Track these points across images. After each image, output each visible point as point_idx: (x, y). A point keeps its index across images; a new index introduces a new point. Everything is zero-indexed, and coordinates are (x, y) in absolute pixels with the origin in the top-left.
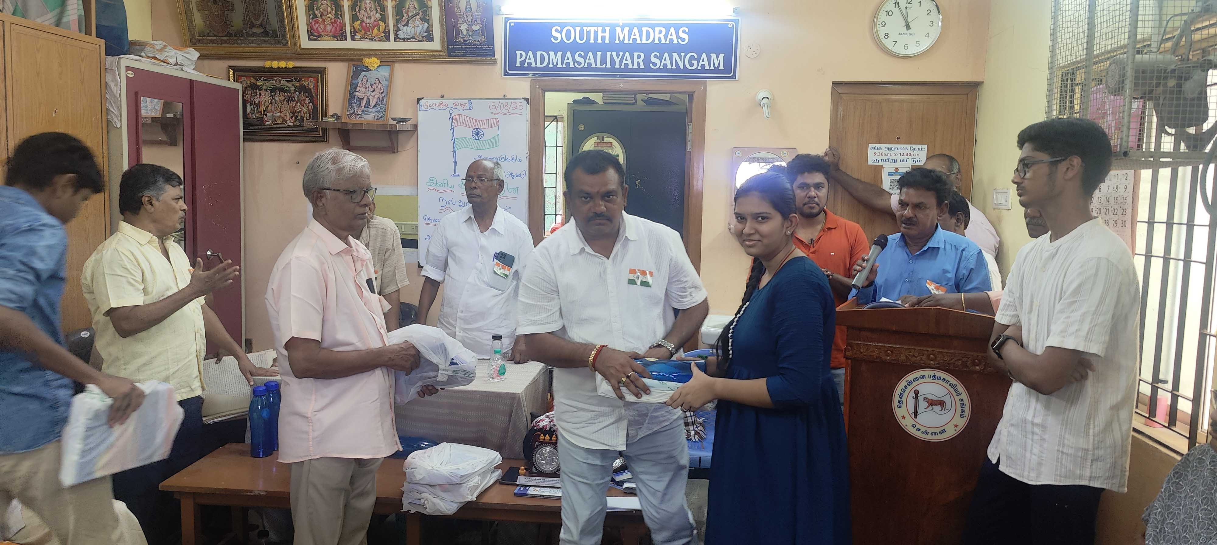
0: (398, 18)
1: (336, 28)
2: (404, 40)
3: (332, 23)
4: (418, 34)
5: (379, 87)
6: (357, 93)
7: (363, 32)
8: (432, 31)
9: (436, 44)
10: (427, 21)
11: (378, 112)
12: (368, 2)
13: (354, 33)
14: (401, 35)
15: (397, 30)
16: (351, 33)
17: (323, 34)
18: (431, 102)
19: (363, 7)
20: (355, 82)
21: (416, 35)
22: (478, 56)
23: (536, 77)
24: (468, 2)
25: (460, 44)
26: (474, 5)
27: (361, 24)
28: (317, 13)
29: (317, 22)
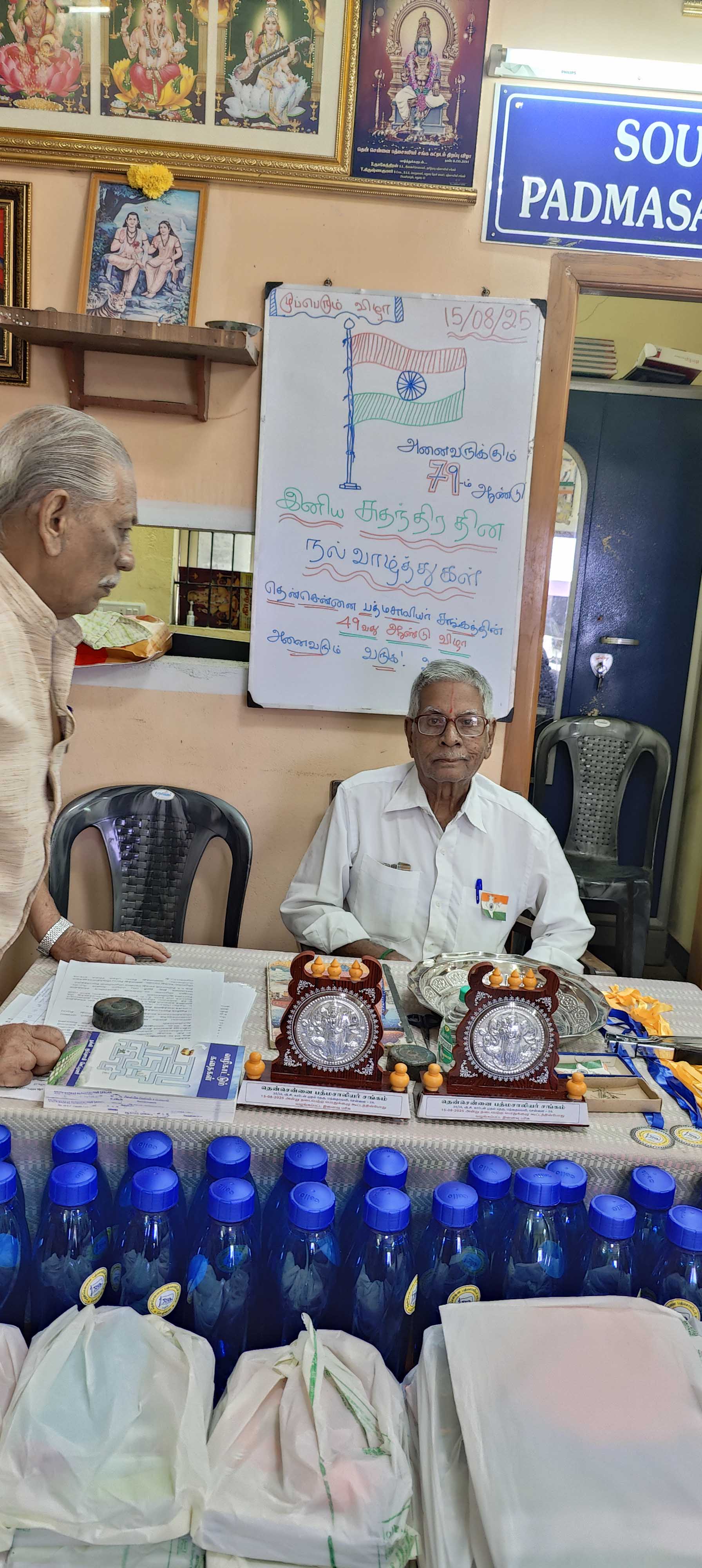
0: (230, 58)
1: (63, 76)
2: (240, 122)
3: (53, 59)
4: (278, 109)
5: (171, 244)
6: (112, 258)
7: (135, 90)
8: (318, 103)
10: (307, 74)
11: (169, 308)
12: (155, 6)
13: (111, 91)
14: (235, 108)
15: (228, 92)
16: (103, 93)
17: (26, 90)
18: (299, 295)
19: (141, 19)
20: (106, 226)
21: (272, 110)
22: (430, 180)
23: (569, 249)
24: (425, 25)
25: (388, 142)
26: (438, 34)
27: (131, 70)
28: (17, 28)
29: (13, 54)
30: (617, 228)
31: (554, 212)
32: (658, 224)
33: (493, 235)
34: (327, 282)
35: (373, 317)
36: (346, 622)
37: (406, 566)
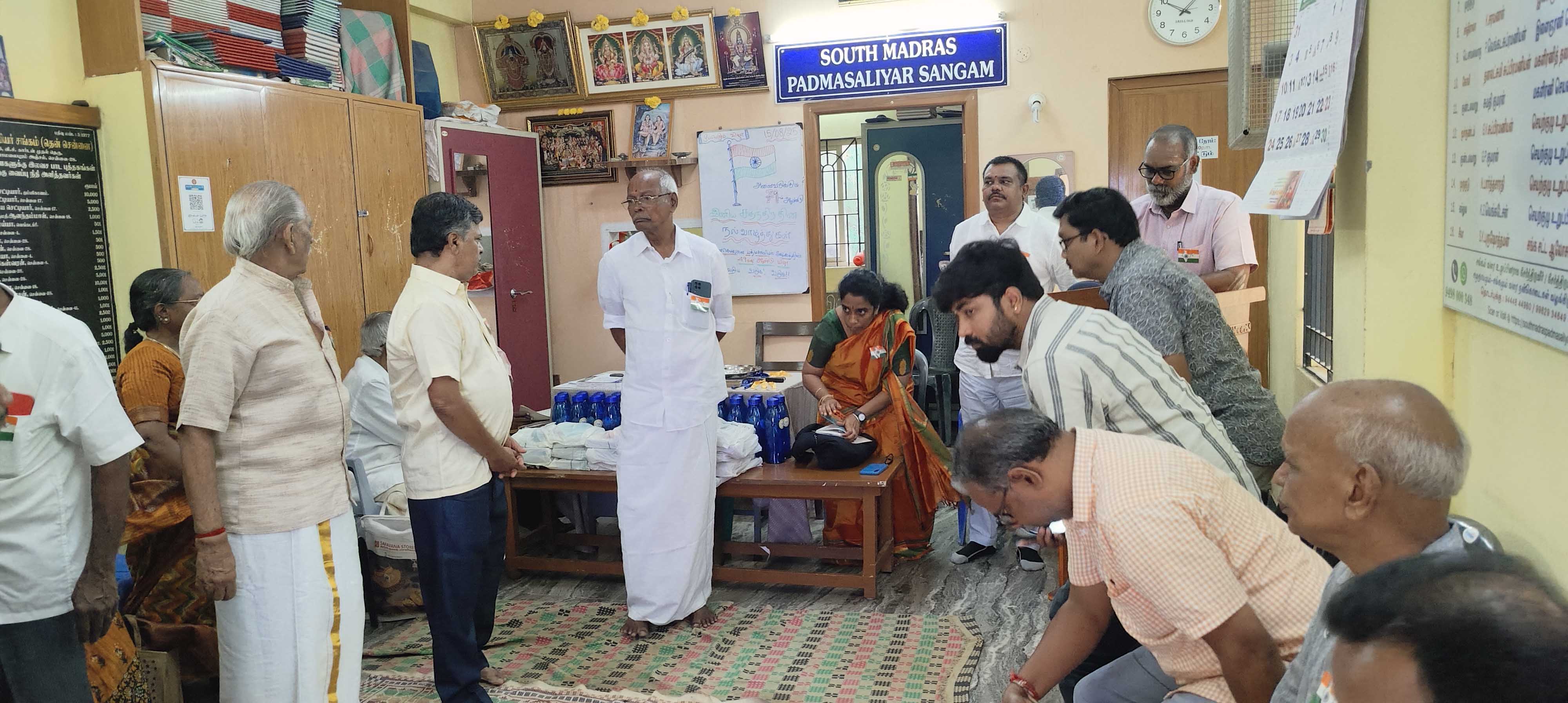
1: (619, 72)
2: (681, 77)
3: (615, 67)
4: (694, 70)
5: (661, 125)
6: (641, 133)
7: (644, 73)
8: (707, 66)
9: (713, 78)
10: (702, 57)
11: (661, 148)
12: (646, 44)
13: (635, 75)
14: (679, 72)
15: (675, 67)
16: (633, 76)
17: (607, 79)
18: (710, 134)
19: (642, 49)
20: (639, 121)
21: (692, 71)
22: (752, 86)
23: (809, 101)
24: (738, 34)
25: (734, 75)
26: (744, 36)
27: (642, 67)
28: (602, 59)
29: (602, 68)
30: (826, 91)
31: (801, 88)
32: (842, 87)
33: (779, 101)
34: (720, 128)
35: (738, 138)
36: (741, 259)
37: (762, 234)
